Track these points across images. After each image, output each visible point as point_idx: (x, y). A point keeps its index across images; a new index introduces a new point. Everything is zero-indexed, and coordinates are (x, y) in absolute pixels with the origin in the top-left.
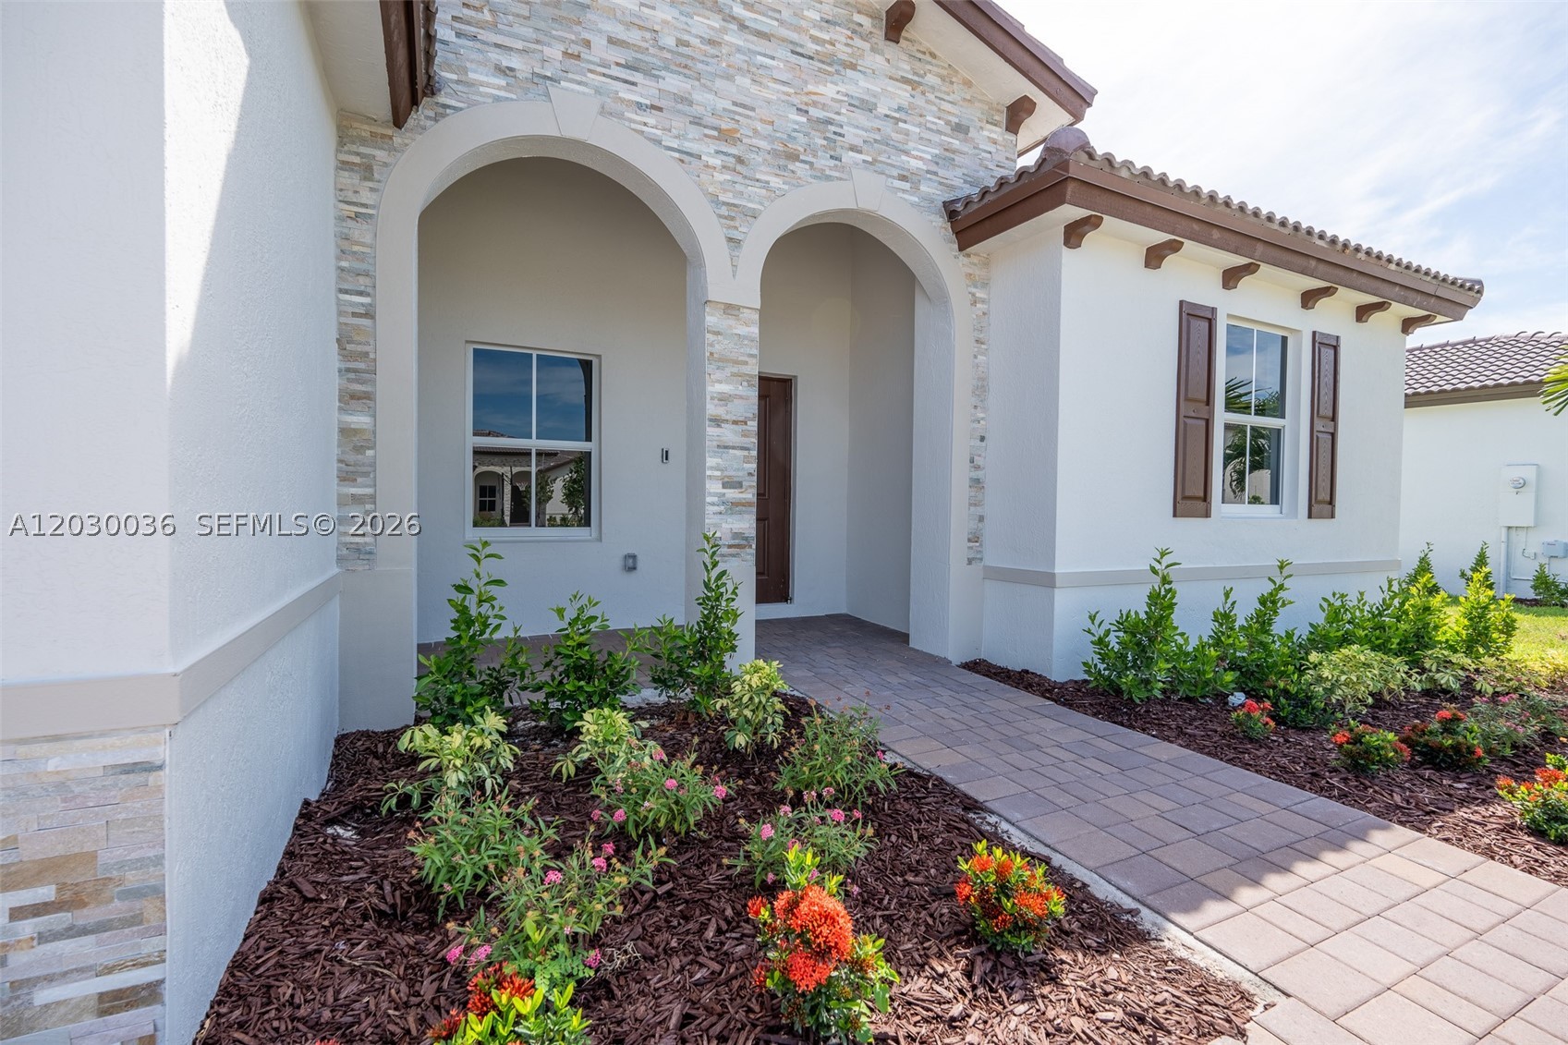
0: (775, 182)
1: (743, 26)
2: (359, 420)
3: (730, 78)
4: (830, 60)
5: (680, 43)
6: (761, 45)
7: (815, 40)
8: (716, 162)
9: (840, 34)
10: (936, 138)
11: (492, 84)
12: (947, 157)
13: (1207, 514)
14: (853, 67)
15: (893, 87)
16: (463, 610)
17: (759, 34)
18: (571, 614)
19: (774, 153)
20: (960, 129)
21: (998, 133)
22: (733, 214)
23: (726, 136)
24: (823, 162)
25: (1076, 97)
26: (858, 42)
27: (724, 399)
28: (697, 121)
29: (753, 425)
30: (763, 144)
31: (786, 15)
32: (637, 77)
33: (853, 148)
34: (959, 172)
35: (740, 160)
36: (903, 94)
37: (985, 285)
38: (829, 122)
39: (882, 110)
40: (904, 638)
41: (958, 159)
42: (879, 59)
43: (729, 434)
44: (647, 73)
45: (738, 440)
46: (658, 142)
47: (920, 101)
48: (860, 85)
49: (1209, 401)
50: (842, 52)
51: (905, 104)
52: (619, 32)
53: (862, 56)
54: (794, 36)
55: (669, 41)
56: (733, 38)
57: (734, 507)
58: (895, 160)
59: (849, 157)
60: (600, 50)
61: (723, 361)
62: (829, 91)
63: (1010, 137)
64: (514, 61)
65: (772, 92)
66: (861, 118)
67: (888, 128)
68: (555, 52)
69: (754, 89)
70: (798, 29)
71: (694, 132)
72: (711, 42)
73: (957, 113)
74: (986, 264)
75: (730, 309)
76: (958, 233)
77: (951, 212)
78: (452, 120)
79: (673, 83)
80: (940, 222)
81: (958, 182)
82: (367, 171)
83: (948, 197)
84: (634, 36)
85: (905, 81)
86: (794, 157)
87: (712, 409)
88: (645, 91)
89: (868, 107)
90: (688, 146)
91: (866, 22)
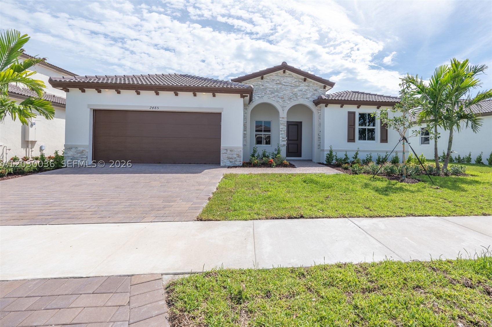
0: (288, 102)
1: (284, 85)
2: (245, 132)
3: (283, 92)
4: (296, 86)
5: (277, 89)
6: (287, 87)
7: (294, 84)
8: (281, 101)
9: (297, 83)
10: (312, 92)
11: (257, 98)
12: (314, 94)
13: (354, 142)
14: (299, 86)
15: (305, 87)
16: (254, 150)
17: (286, 86)
18: (264, 151)
19: (288, 99)
20: (316, 90)
21: (322, 89)
22: (283, 107)
23: (282, 98)
24: (295, 99)
25: (332, 85)
26: (300, 83)
27: (282, 128)
28: (279, 97)
29: (286, 131)
30: (287, 98)
31: (290, 82)
32: (272, 94)
33: (299, 96)
34: (316, 96)
35: (284, 101)
36: (307, 88)
37: (320, 110)
38: (296, 94)
39: (303, 90)
40: (311, 160)
41: (315, 94)
42: (303, 84)
43: (283, 132)
44: (273, 93)
45: (284, 133)
46: (274, 100)
47: (309, 88)
48: (300, 88)
49: (354, 125)
50: (297, 85)
51: (307, 89)
52: (270, 90)
53: (300, 84)
54: (291, 85)
55: (276, 89)
56: (283, 87)
57: (284, 141)
58: (305, 96)
59: (299, 97)
60: (268, 92)
61: (282, 124)
62: (296, 90)
63: (325, 89)
64: (259, 96)
65: (288, 92)
66: (300, 92)
67: (304, 92)
68: (263, 94)
69: (286, 92)
70: (291, 84)
71: (278, 99)
72: (280, 88)
73: (315, 88)
74: (320, 107)
75: (283, 118)
76: (315, 104)
77: (314, 102)
78: (254, 103)
79: (276, 94)
80: (312, 103)
81: (316, 97)
82: (246, 109)
83: (314, 100)
84: (272, 90)
85: (307, 86)
86: (291, 99)
87: (280, 129)
88: (273, 95)
89: (301, 91)
90: (278, 100)
91: (301, 80)
